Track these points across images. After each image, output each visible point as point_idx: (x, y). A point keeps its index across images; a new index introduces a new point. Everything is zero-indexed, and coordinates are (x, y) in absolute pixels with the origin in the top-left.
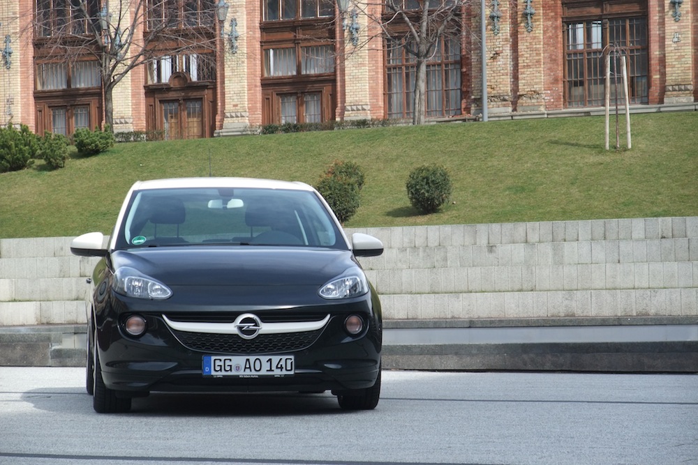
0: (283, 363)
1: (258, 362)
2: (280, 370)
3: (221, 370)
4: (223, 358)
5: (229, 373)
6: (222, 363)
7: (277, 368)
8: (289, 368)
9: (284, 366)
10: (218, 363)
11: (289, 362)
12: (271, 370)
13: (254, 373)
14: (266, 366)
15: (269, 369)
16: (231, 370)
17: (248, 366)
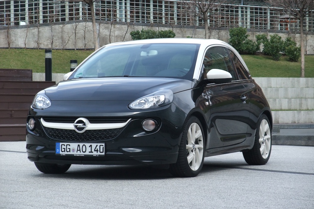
0: (98, 147)
1: (84, 147)
2: (96, 152)
3: (64, 151)
4: (66, 144)
5: (69, 153)
6: (65, 147)
7: (95, 150)
8: (101, 151)
9: (99, 150)
10: (63, 147)
11: (102, 147)
12: (91, 152)
13: (82, 153)
14: (89, 149)
15: (90, 151)
16: (70, 151)
17: (79, 149)
